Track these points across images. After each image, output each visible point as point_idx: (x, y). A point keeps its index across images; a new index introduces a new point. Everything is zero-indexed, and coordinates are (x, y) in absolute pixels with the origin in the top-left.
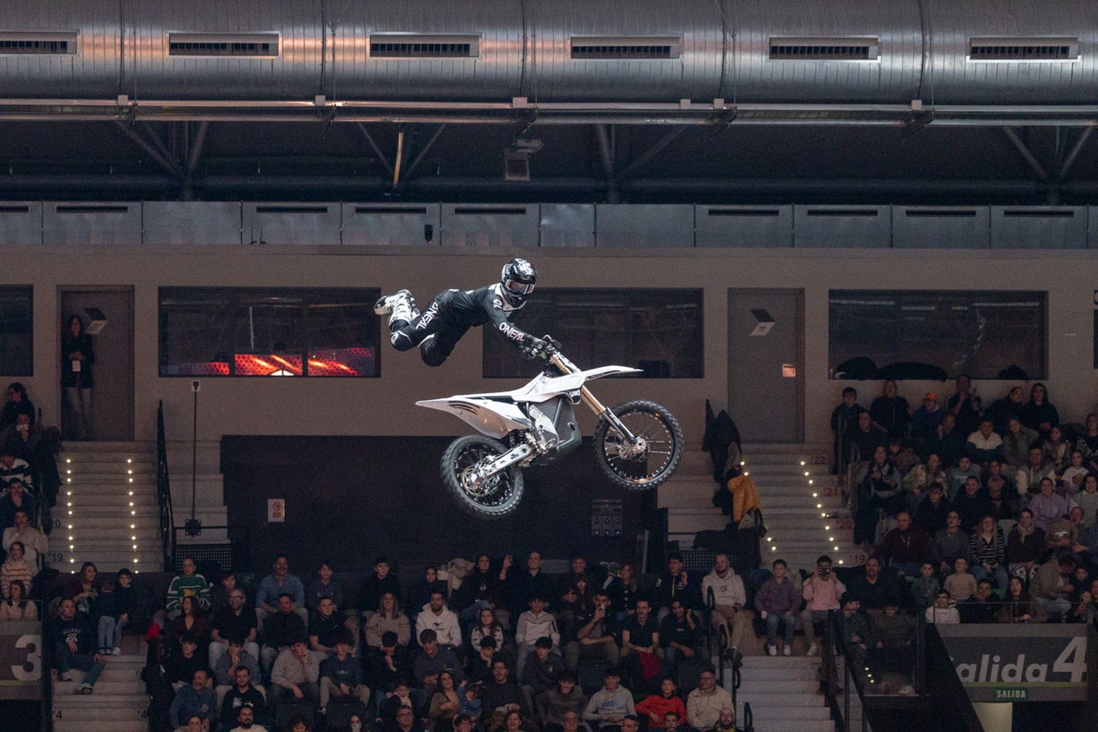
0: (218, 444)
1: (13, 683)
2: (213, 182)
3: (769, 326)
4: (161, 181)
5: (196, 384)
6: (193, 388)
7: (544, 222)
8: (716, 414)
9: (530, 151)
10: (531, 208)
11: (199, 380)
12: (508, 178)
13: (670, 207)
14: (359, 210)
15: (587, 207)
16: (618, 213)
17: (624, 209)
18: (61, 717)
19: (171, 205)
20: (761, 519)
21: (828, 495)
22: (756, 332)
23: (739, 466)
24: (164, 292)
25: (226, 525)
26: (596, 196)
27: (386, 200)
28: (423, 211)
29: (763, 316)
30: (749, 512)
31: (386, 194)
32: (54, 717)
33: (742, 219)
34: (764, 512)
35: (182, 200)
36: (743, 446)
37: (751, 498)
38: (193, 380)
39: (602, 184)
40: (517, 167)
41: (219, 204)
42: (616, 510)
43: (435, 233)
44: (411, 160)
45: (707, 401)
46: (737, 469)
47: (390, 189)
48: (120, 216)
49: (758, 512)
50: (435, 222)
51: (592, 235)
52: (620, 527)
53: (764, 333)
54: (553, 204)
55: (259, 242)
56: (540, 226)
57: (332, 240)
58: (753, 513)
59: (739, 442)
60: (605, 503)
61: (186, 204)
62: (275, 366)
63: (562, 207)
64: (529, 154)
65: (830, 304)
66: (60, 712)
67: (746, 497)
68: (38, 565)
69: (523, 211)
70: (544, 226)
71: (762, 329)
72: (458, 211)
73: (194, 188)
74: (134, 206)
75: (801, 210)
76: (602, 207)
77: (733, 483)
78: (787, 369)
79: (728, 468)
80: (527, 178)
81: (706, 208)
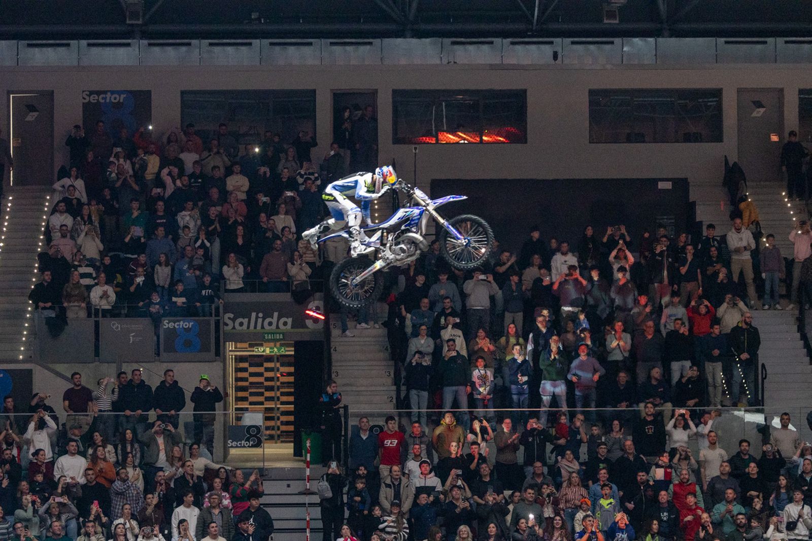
0: (429, 185)
1: (306, 330)
2: (423, 27)
3: (762, 110)
4: (393, 27)
5: (415, 149)
6: (414, 151)
7: (625, 49)
8: (731, 164)
9: (619, 5)
10: (617, 41)
11: (417, 146)
12: (605, 21)
13: (700, 40)
14: (513, 43)
15: (651, 40)
16: (670, 43)
17: (673, 40)
18: (336, 351)
19: (399, 41)
20: (760, 228)
21: (800, 213)
22: (754, 114)
23: (746, 195)
24: (395, 92)
25: (434, 233)
26: (655, 33)
27: (529, 37)
28: (552, 43)
29: (759, 105)
30: (752, 223)
31: (529, 33)
32: (332, 350)
33: (745, 46)
34: (761, 223)
35: (405, 37)
36: (747, 183)
37: (753, 215)
38: (413, 146)
39: (659, 26)
40: (611, 15)
41: (428, 40)
42: (671, 223)
43: (560, 56)
44: (543, 13)
45: (725, 156)
46: (744, 197)
47: (532, 30)
48: (368, 47)
49: (758, 223)
50: (559, 50)
51: (654, 58)
52: (673, 233)
53: (759, 115)
54: (630, 38)
55: (453, 62)
56: (622, 51)
57: (497, 61)
58: (754, 224)
59: (745, 180)
60: (664, 219)
61: (408, 39)
62: (459, 138)
63: (636, 40)
64: (618, 7)
65: (800, 98)
66: (335, 348)
67: (750, 216)
68: (320, 258)
69: (612, 43)
70: (625, 51)
71: (759, 112)
72: (573, 43)
73: (412, 30)
74: (377, 42)
75: (780, 40)
76: (660, 40)
77: (742, 205)
78: (773, 137)
79: (739, 196)
80: (617, 21)
81: (723, 39)
